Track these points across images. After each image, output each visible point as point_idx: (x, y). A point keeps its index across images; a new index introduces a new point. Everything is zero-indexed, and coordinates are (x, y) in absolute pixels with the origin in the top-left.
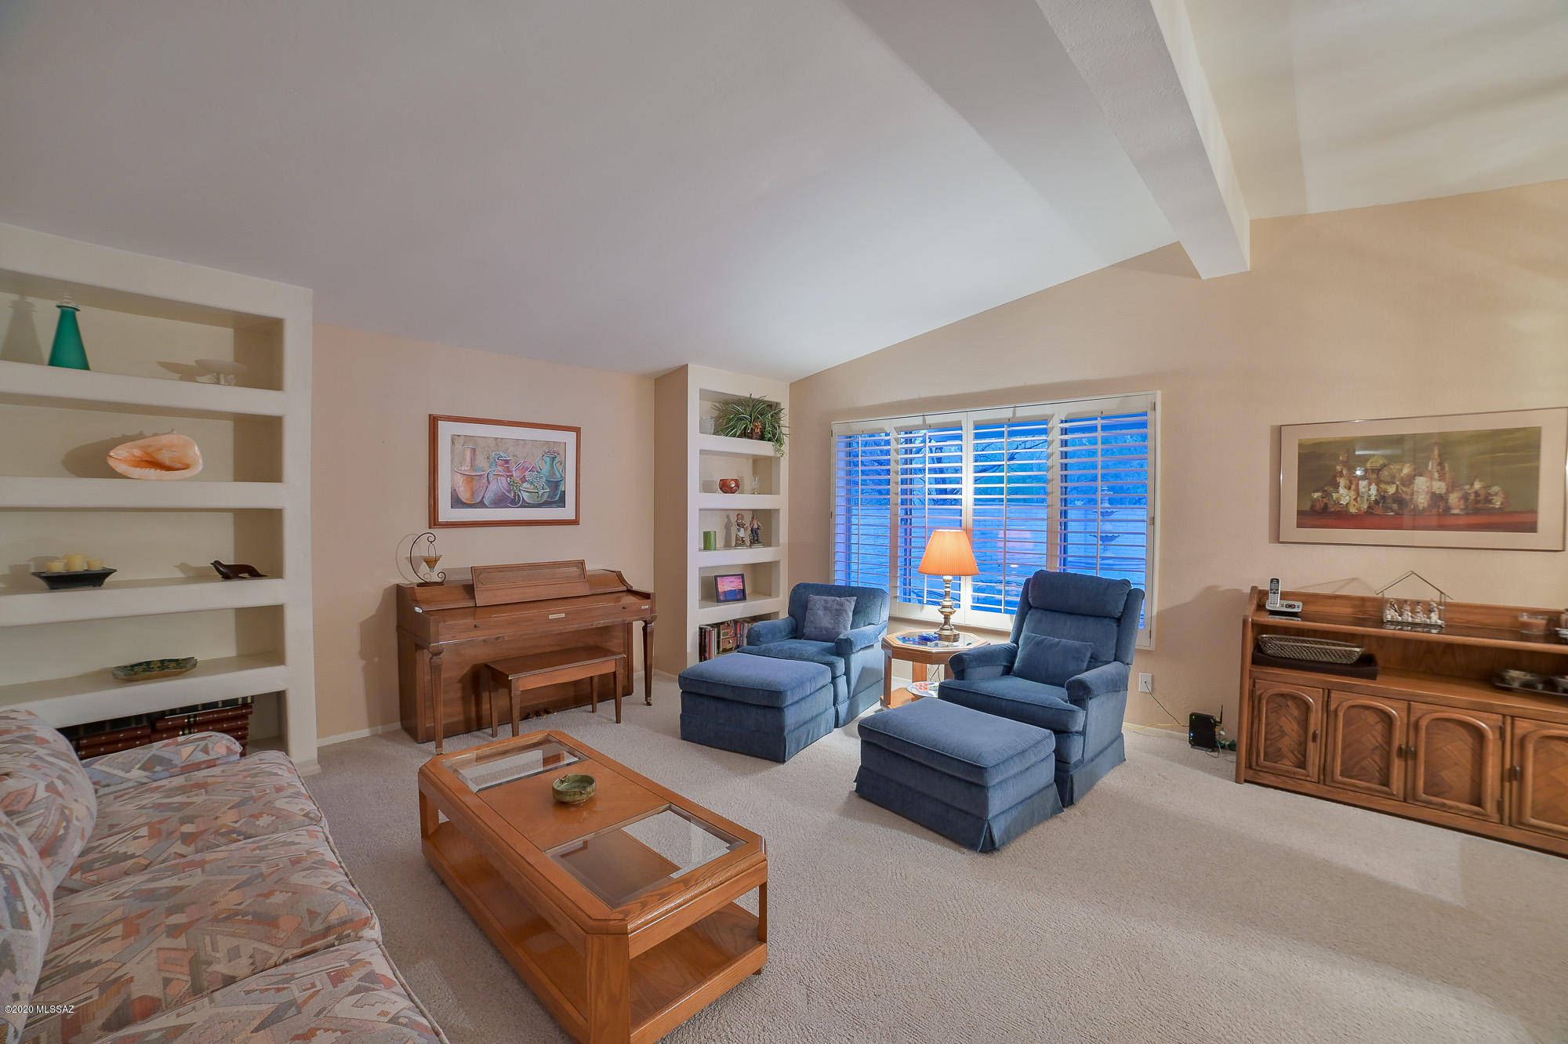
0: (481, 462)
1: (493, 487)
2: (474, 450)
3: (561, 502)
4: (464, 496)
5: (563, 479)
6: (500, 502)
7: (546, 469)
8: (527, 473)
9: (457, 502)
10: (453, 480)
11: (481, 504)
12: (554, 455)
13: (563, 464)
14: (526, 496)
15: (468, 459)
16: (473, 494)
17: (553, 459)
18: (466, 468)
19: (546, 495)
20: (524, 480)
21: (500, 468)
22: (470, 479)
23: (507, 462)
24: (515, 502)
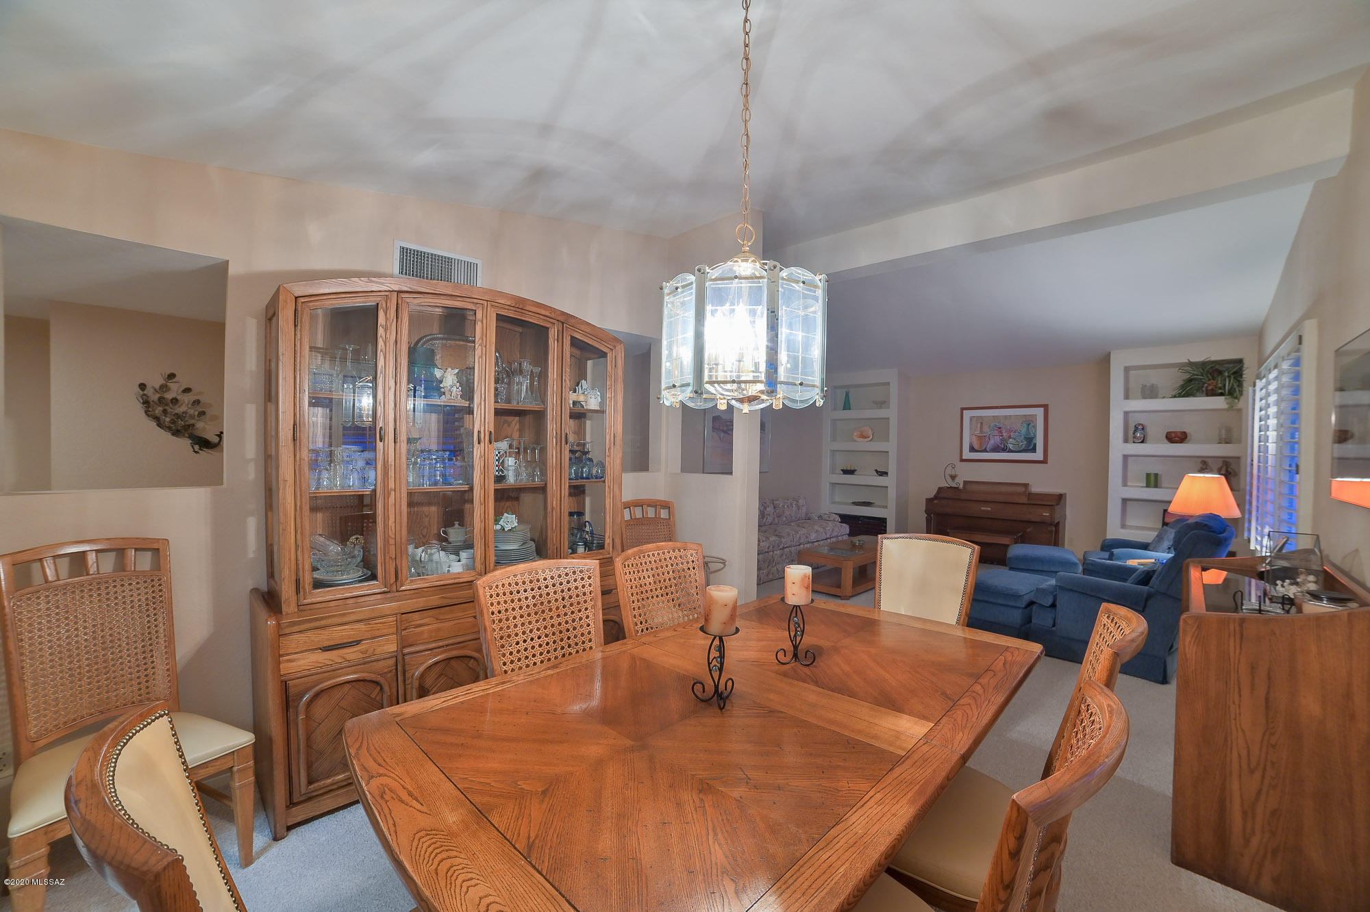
0: (986, 429)
1: (992, 442)
2: (982, 423)
3: (1034, 450)
4: (976, 447)
5: (1035, 436)
6: (996, 449)
7: (1024, 431)
8: (1012, 434)
9: (972, 449)
10: (970, 439)
11: (985, 451)
12: (1029, 422)
13: (1035, 427)
14: (1011, 446)
15: (979, 427)
16: (981, 444)
17: (1029, 425)
18: (978, 432)
19: (1024, 446)
20: (1010, 437)
21: (996, 432)
22: (980, 438)
23: (1000, 428)
24: (1005, 450)
